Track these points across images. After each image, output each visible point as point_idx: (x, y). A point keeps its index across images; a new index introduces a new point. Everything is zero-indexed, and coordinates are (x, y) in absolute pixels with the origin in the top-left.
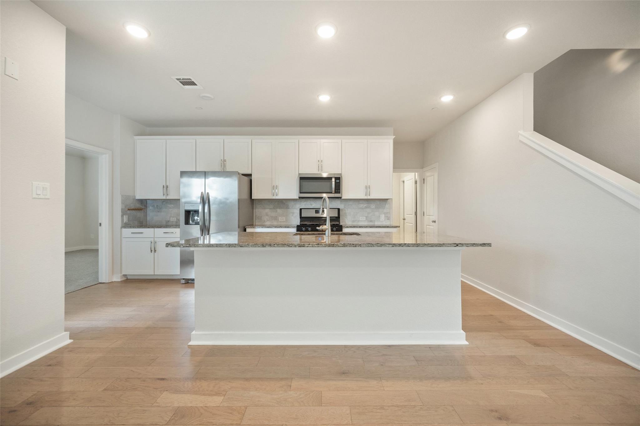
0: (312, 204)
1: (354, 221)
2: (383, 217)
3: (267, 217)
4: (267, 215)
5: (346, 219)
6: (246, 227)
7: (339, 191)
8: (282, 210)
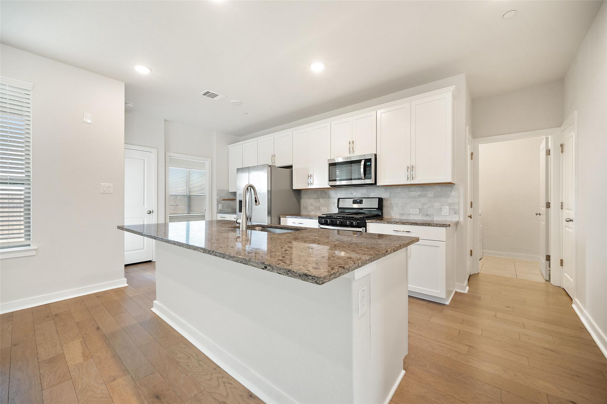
0: (352, 193)
1: (402, 214)
2: (446, 210)
3: (312, 207)
4: (312, 205)
5: (392, 212)
6: (280, 216)
7: (370, 176)
8: (325, 199)
